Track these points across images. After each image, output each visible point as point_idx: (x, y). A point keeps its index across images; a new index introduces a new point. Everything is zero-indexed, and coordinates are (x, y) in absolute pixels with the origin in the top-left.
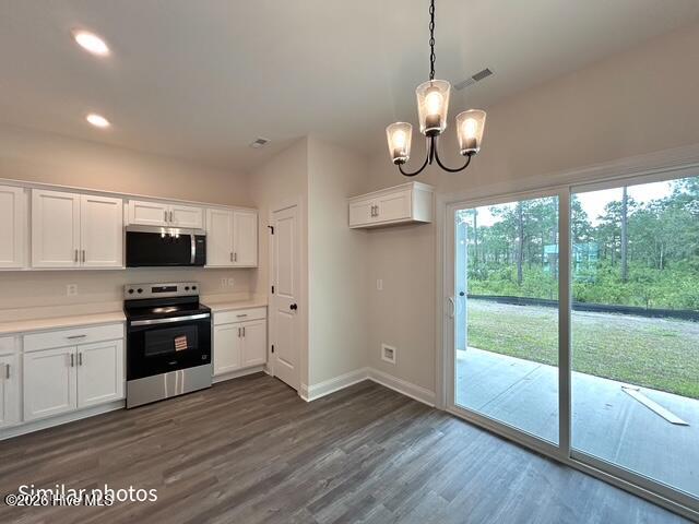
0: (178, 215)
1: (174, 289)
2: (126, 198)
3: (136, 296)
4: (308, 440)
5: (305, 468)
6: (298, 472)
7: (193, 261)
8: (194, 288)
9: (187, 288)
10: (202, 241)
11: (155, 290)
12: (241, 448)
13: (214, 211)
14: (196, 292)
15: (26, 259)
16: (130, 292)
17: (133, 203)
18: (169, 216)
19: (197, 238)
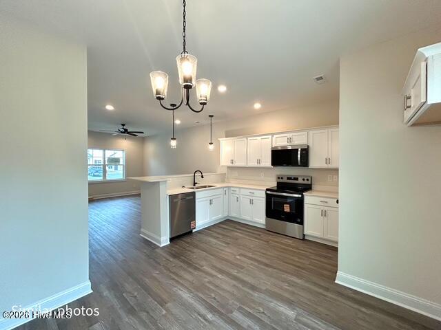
0: (294, 139)
1: (297, 179)
2: (272, 134)
3: (281, 180)
4: (293, 293)
5: (268, 298)
6: (262, 296)
7: (299, 163)
8: (308, 180)
9: (304, 180)
10: (306, 152)
11: (288, 178)
12: (267, 268)
13: (314, 132)
14: (309, 182)
15: (247, 163)
16: (279, 178)
17: (275, 136)
18: (290, 140)
19: (302, 150)
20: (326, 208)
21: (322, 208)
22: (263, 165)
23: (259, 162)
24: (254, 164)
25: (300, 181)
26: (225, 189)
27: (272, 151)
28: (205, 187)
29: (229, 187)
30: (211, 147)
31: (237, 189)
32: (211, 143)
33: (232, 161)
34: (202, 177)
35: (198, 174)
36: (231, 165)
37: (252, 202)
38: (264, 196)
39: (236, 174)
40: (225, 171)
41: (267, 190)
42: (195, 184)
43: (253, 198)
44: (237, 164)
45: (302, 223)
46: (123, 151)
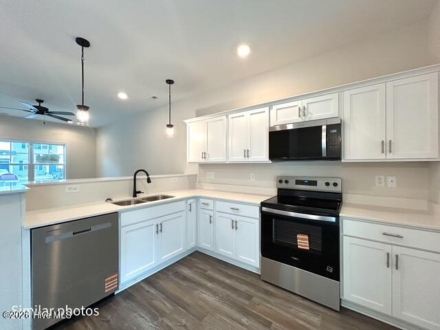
0: (312, 108)
1: (314, 183)
2: (271, 106)
3: (284, 186)
7: (324, 154)
8: (335, 185)
9: (327, 184)
10: (336, 129)
11: (298, 182)
13: (353, 92)
14: (338, 189)
15: (227, 157)
16: (281, 181)
17: (275, 107)
18: (303, 111)
19: (329, 127)
20: (396, 250)
21: (388, 249)
22: (254, 158)
23: (247, 153)
24: (240, 158)
25: (321, 187)
26: (189, 201)
27: (270, 133)
28: (155, 198)
29: (197, 198)
30: (170, 132)
31: (211, 202)
32: (170, 126)
33: (204, 155)
34: (149, 181)
35: (142, 177)
36: (203, 161)
37: (235, 225)
38: (257, 215)
39: (211, 175)
40: (194, 170)
41: (263, 204)
42: (135, 193)
43: (238, 218)
44: (212, 159)
45: (336, 275)
46: (64, 145)
